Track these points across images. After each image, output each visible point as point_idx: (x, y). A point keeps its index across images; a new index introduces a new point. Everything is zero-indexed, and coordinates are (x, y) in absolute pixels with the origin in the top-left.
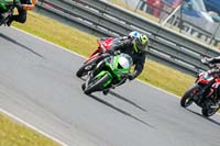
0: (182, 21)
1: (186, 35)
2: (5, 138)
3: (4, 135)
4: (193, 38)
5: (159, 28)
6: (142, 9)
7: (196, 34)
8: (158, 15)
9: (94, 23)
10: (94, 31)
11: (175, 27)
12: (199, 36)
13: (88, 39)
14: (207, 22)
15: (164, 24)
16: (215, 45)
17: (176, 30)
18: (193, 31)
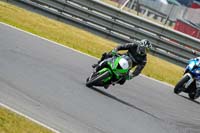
0: (139, 5)
1: (143, 17)
4: (150, 20)
7: (152, 16)
11: (133, 11)
12: (155, 17)
15: (122, 9)
16: (170, 25)
17: (134, 13)
18: (149, 14)
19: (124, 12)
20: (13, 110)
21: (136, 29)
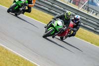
0: (89, 8)
2: (9, 60)
3: (8, 59)
4: (94, 15)
5: (78, 11)
6: (70, 2)
8: (78, 5)
9: (49, 9)
10: (49, 12)
11: (86, 10)
12: (96, 14)
13: (46, 16)
15: (80, 9)
17: (86, 12)
18: (93, 12)
19: (81, 11)
20: (24, 58)
21: (87, 20)
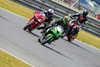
11: (77, 9)
14: (91, 6)
